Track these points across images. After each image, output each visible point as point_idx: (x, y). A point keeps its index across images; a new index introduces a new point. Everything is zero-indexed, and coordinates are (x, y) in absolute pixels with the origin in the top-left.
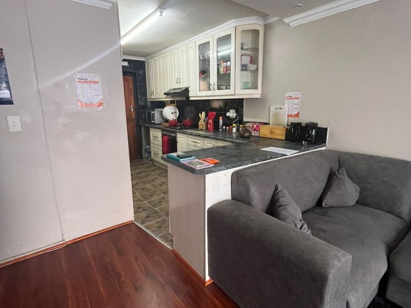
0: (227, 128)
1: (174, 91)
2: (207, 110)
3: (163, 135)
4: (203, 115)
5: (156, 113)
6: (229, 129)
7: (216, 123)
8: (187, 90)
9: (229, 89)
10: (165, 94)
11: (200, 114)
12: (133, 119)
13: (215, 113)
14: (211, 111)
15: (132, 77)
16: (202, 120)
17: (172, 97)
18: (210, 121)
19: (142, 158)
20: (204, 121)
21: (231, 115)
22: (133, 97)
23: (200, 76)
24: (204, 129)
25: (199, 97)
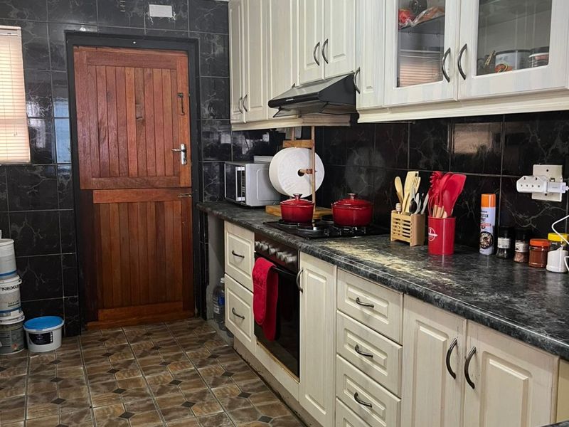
0: (520, 246)
1: (305, 92)
2: (427, 165)
3: (259, 253)
4: (409, 186)
5: (251, 172)
6: (526, 255)
7: (466, 220)
8: (348, 86)
9: (543, 62)
10: (272, 104)
11: (398, 181)
12: (185, 188)
13: (461, 177)
14: (446, 169)
15: (187, 52)
16: (406, 204)
17: (300, 114)
18: (440, 213)
19: (205, 318)
20: (413, 208)
21: (543, 189)
22: (187, 117)
23: (401, 20)
24: (413, 241)
25: (394, 109)
